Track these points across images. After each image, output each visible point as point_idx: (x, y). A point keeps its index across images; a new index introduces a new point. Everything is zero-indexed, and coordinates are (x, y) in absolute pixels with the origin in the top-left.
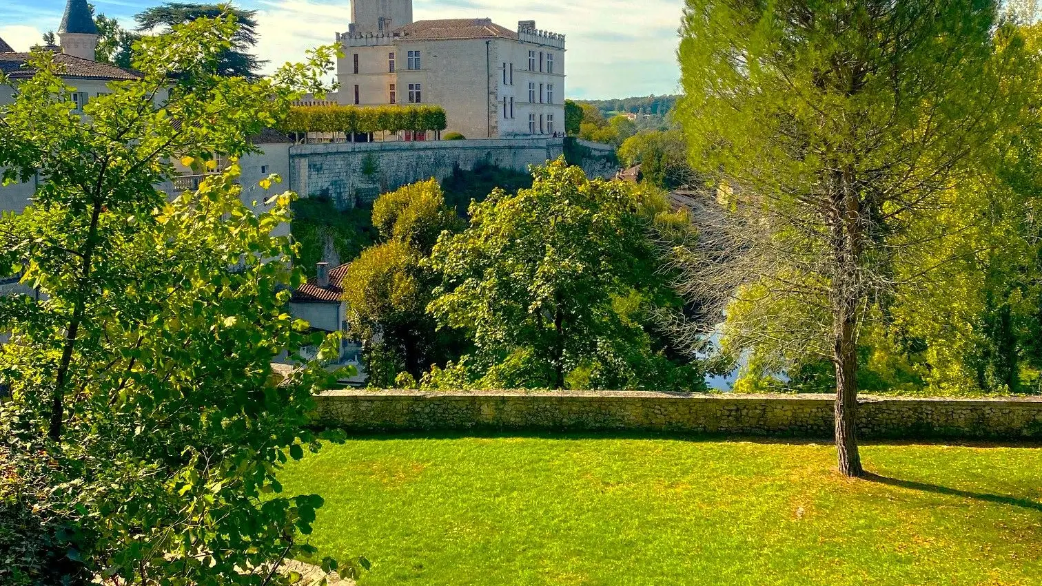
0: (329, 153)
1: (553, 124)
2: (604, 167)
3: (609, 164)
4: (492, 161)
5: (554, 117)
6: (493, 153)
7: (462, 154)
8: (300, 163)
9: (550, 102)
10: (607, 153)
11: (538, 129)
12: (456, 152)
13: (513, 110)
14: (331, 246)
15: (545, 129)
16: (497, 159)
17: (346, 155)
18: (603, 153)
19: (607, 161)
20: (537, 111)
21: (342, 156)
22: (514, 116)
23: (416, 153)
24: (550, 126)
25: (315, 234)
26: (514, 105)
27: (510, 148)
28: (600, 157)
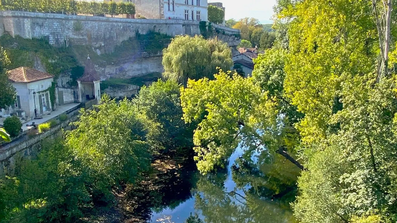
0: (48, 18)
1: (200, 16)
2: (234, 39)
3: (236, 38)
4: (157, 30)
5: (201, 13)
6: (157, 26)
7: (141, 26)
8: (23, 21)
9: (198, 5)
10: (236, 33)
11: (190, 18)
12: (138, 25)
13: (174, 7)
14: (39, 62)
15: (195, 18)
16: (159, 30)
17: (60, 20)
18: (234, 33)
19: (236, 37)
20: (190, 9)
21: (57, 20)
22: (174, 10)
23: (111, 23)
24: (198, 17)
25: (26, 56)
26: (175, 5)
27: (166, 24)
28: (231, 35)
